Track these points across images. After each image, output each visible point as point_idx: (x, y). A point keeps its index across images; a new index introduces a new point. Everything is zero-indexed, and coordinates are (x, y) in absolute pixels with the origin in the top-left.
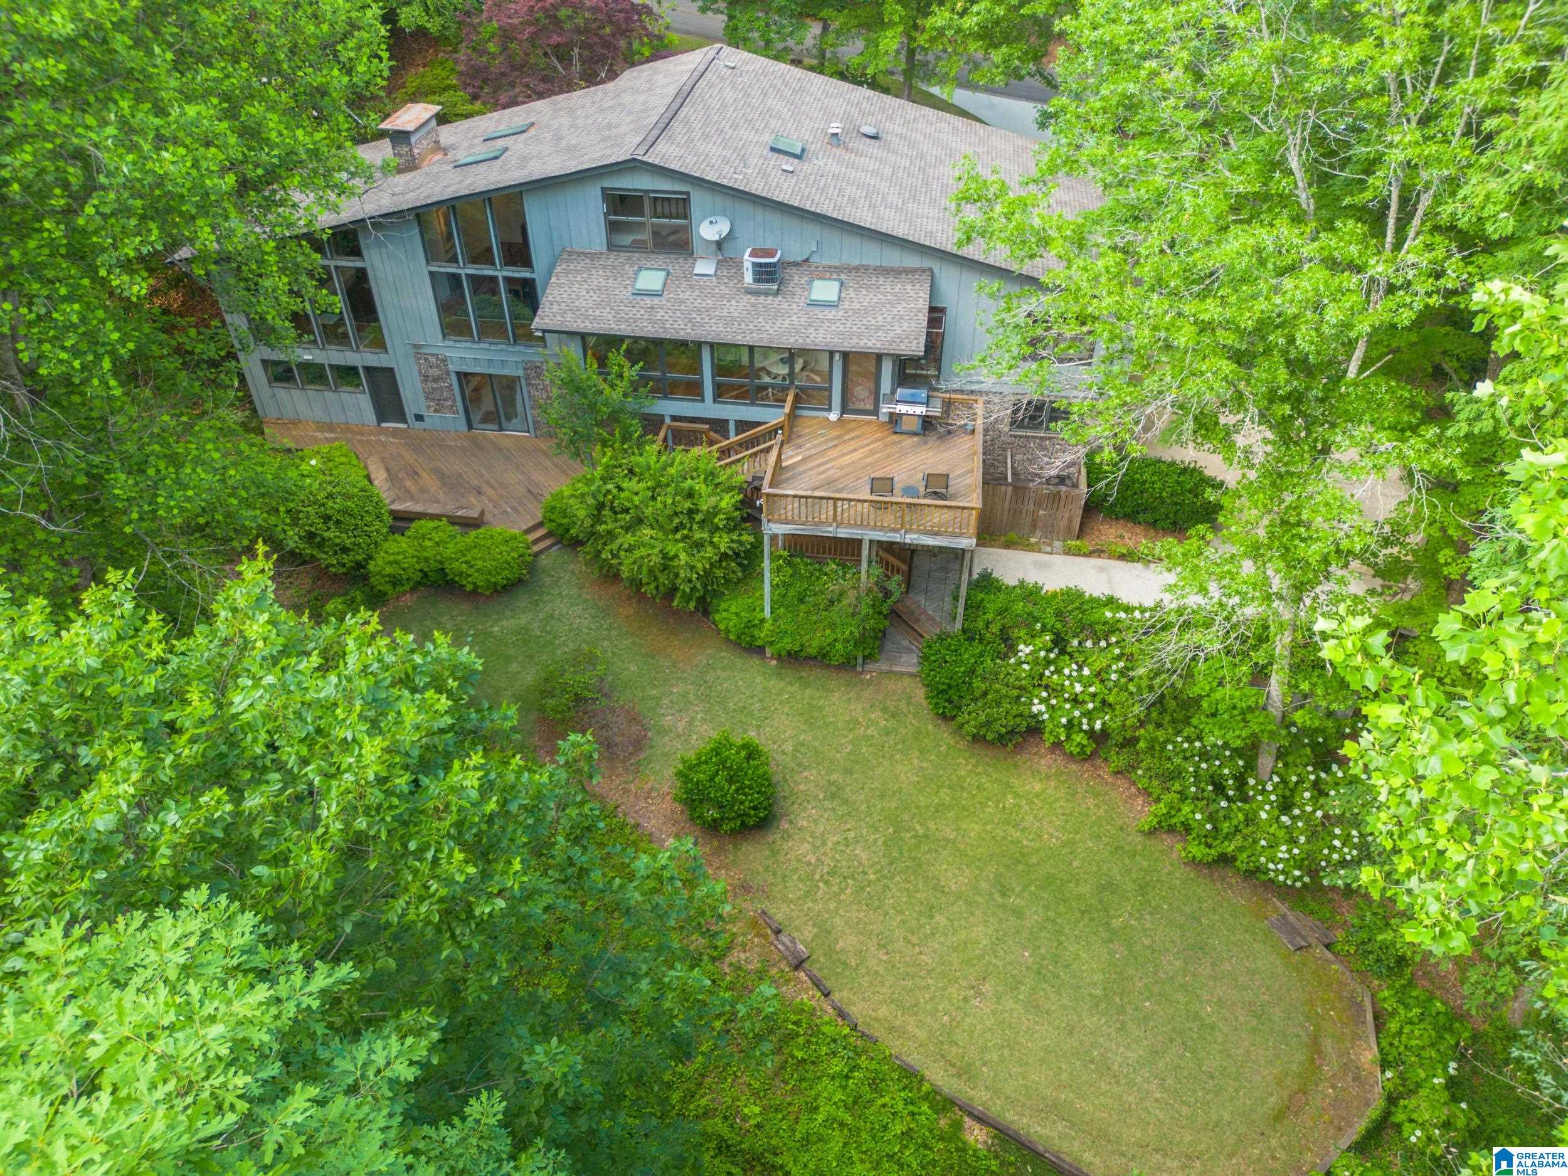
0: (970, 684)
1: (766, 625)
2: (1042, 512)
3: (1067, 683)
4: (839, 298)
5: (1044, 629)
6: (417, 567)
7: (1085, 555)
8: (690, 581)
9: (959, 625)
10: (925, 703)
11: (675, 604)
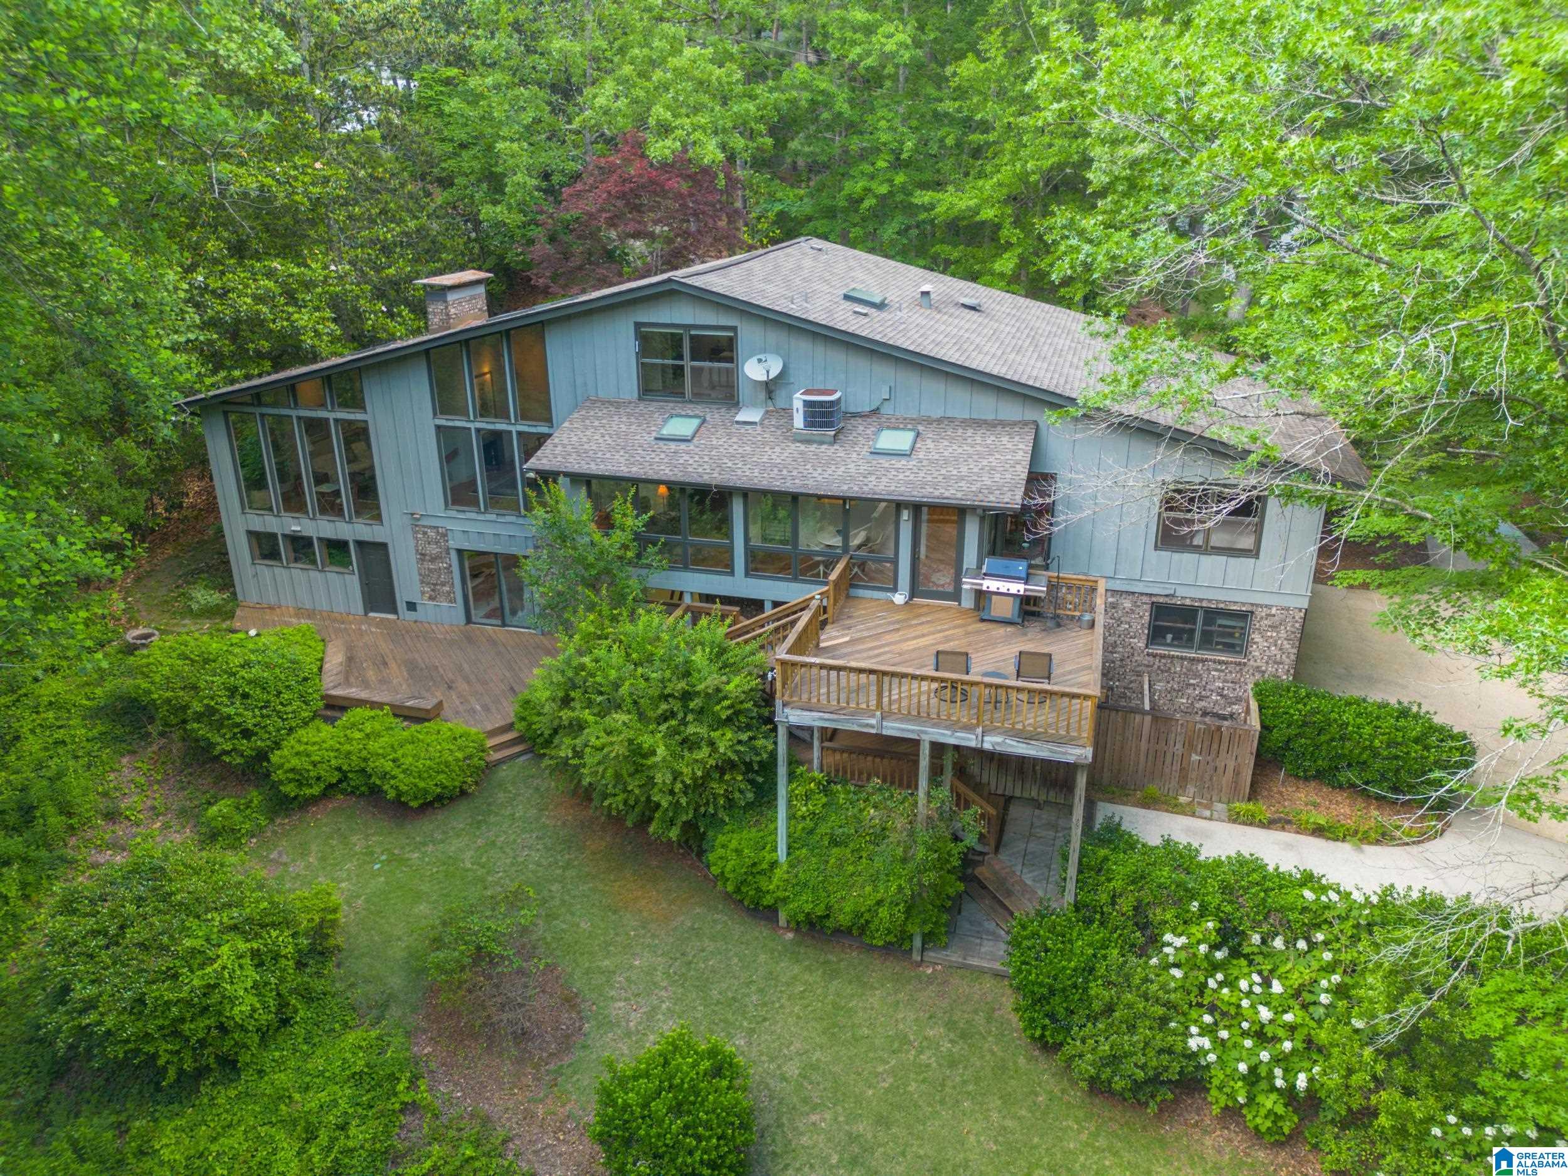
0: (1086, 990)
1: (778, 873)
2: (1195, 757)
3: (1245, 1003)
4: (913, 448)
5: (1203, 912)
6: (333, 762)
7: (1262, 825)
8: (672, 792)
9: (1069, 898)
10: (1014, 1018)
11: (651, 829)
